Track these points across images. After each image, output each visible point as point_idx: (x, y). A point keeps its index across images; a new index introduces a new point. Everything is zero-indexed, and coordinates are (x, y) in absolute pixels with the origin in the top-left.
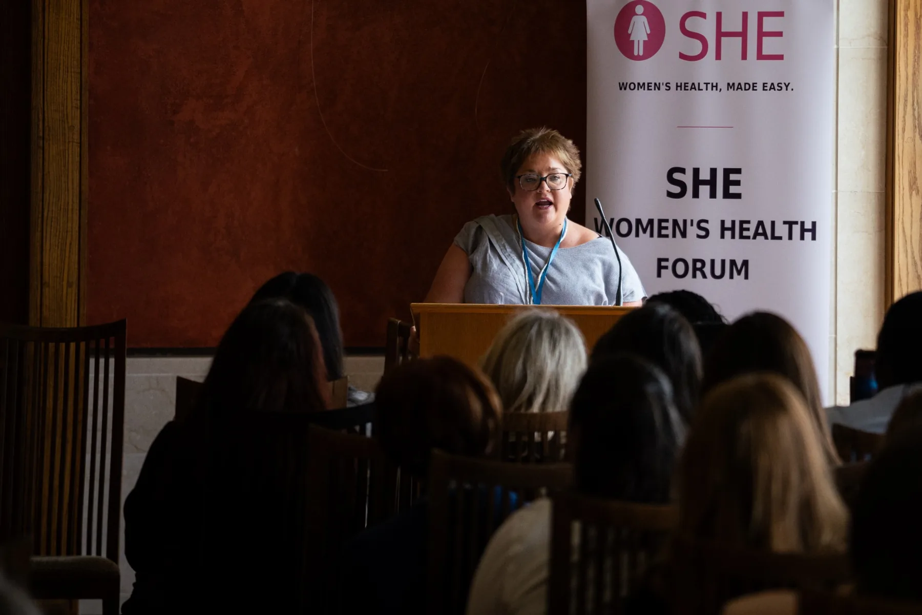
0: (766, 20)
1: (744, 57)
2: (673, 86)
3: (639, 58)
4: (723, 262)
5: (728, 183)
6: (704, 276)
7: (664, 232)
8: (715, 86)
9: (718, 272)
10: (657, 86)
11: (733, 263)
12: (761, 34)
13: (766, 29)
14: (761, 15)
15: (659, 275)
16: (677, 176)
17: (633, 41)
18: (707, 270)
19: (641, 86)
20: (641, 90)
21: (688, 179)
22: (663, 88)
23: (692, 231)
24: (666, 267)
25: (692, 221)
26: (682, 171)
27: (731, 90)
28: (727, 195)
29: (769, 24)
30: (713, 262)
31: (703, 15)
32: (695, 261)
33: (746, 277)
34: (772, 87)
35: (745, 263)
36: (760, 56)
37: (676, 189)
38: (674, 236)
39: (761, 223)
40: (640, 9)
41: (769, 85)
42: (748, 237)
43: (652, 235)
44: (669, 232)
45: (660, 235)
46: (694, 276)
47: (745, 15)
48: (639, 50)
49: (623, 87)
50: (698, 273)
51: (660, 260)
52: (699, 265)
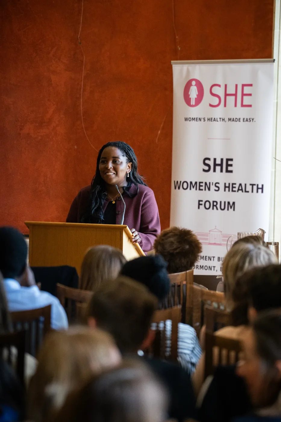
0: (245, 88)
1: (236, 106)
2: (206, 119)
3: (193, 106)
4: (225, 202)
5: (228, 165)
6: (217, 209)
7: (201, 188)
8: (223, 120)
9: (223, 207)
10: (200, 119)
11: (229, 203)
12: (243, 95)
13: (245, 92)
14: (243, 86)
15: (199, 208)
16: (207, 162)
17: (190, 98)
18: (218, 206)
19: (194, 119)
20: (194, 121)
21: (211, 163)
22: (202, 120)
23: (213, 188)
24: (202, 204)
25: (213, 183)
26: (209, 159)
27: (230, 121)
28: (227, 171)
29: (247, 90)
30: (221, 202)
31: (219, 86)
32: (214, 202)
33: (234, 210)
34: (247, 120)
35: (234, 203)
36: (242, 105)
37: (207, 168)
38: (205, 190)
39: (240, 185)
40: (194, 83)
41: (245, 119)
42: (235, 191)
43: (196, 189)
44: (203, 188)
45: (200, 189)
46: (213, 209)
47: (236, 86)
48: (193, 102)
49: (186, 119)
50: (215, 208)
51: (199, 201)
52: (215, 204)
